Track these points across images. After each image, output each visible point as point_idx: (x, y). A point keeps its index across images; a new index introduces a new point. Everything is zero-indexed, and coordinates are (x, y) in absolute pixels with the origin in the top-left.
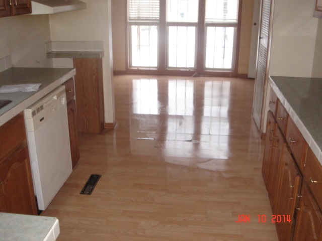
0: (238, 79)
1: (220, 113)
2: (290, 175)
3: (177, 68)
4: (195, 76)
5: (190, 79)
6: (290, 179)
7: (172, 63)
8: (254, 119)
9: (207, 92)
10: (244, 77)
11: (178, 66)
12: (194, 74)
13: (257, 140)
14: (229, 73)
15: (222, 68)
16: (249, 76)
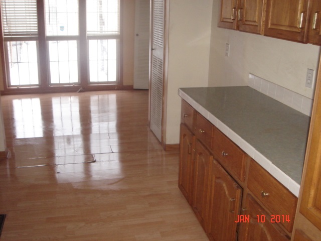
0: (125, 91)
1: (108, 129)
2: (226, 188)
3: (60, 84)
4: (81, 91)
5: (75, 95)
6: (227, 192)
7: (54, 79)
8: (152, 131)
9: (94, 108)
10: (130, 88)
11: (61, 82)
12: (79, 89)
13: (159, 153)
14: (114, 85)
15: (106, 81)
16: (135, 87)
